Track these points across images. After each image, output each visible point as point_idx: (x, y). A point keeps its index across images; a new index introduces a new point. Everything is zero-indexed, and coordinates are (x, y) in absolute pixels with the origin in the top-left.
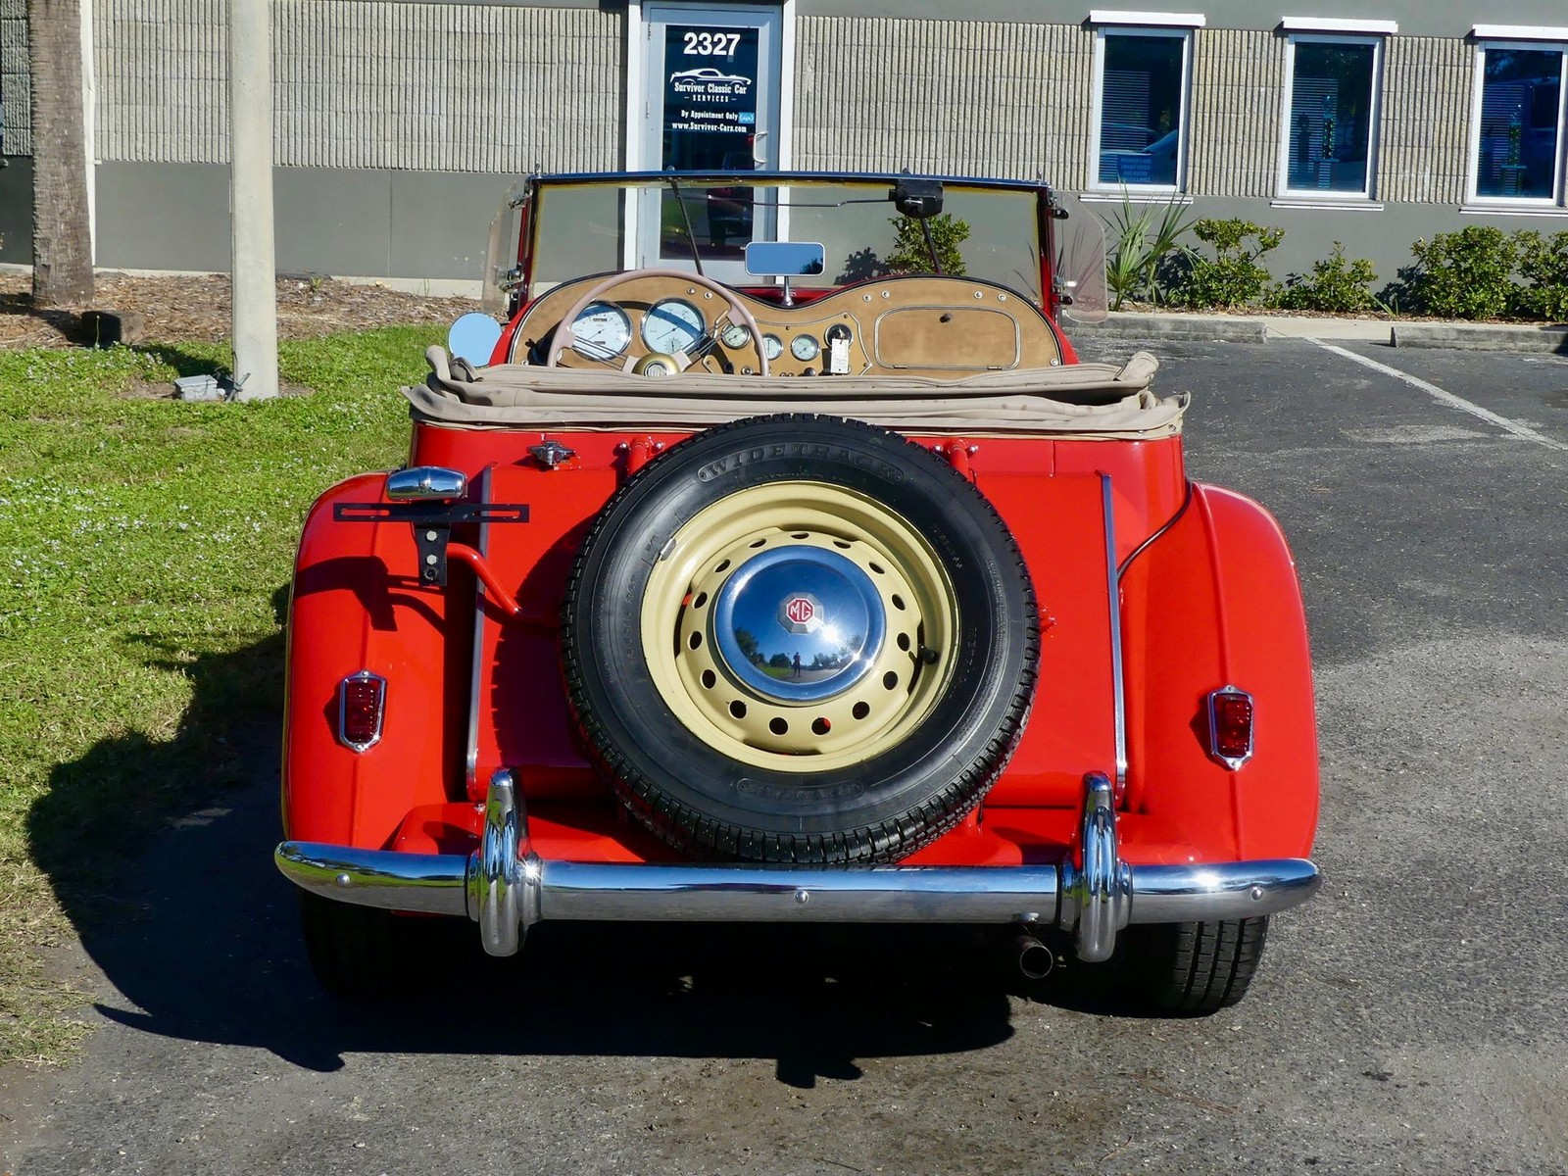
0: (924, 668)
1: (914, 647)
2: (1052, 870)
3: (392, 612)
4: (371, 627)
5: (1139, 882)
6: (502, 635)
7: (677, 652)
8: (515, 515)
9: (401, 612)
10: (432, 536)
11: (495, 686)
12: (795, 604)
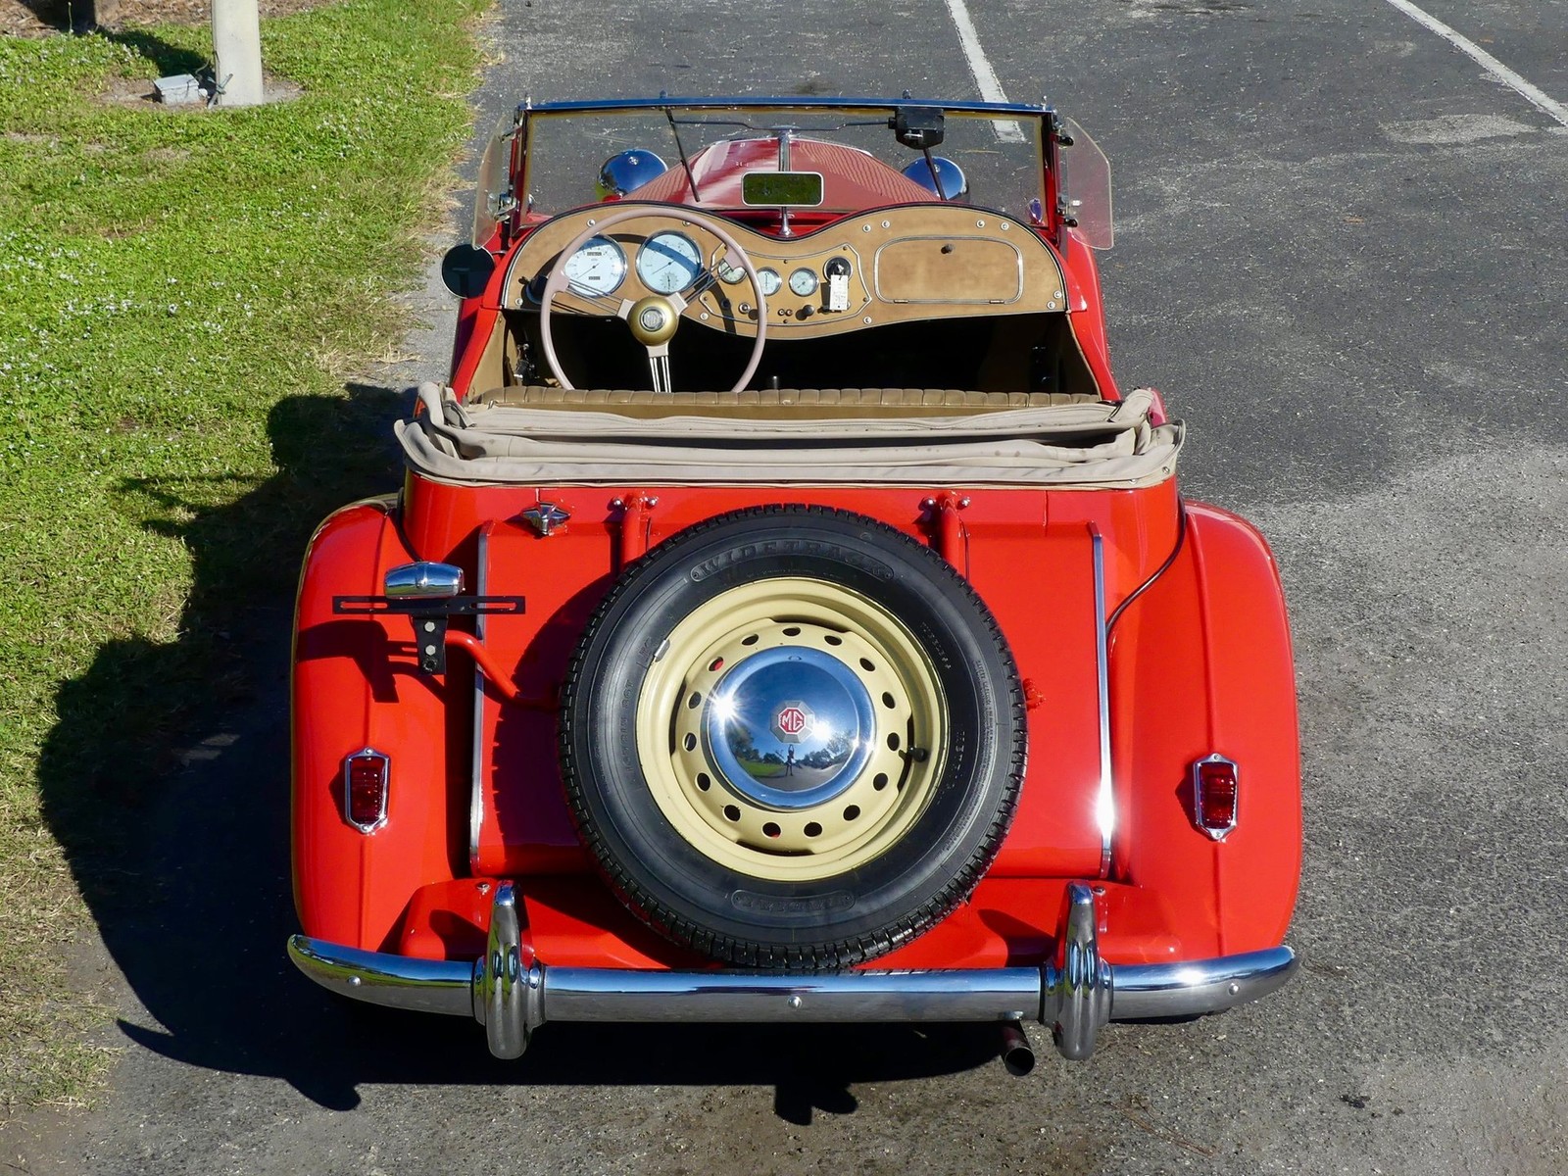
0: (913, 765)
1: (903, 746)
2: (1035, 973)
3: (393, 682)
4: (372, 700)
5: (1118, 982)
6: (501, 715)
7: (672, 749)
8: (512, 607)
9: (404, 683)
10: (430, 627)
11: (496, 768)
12: (786, 714)
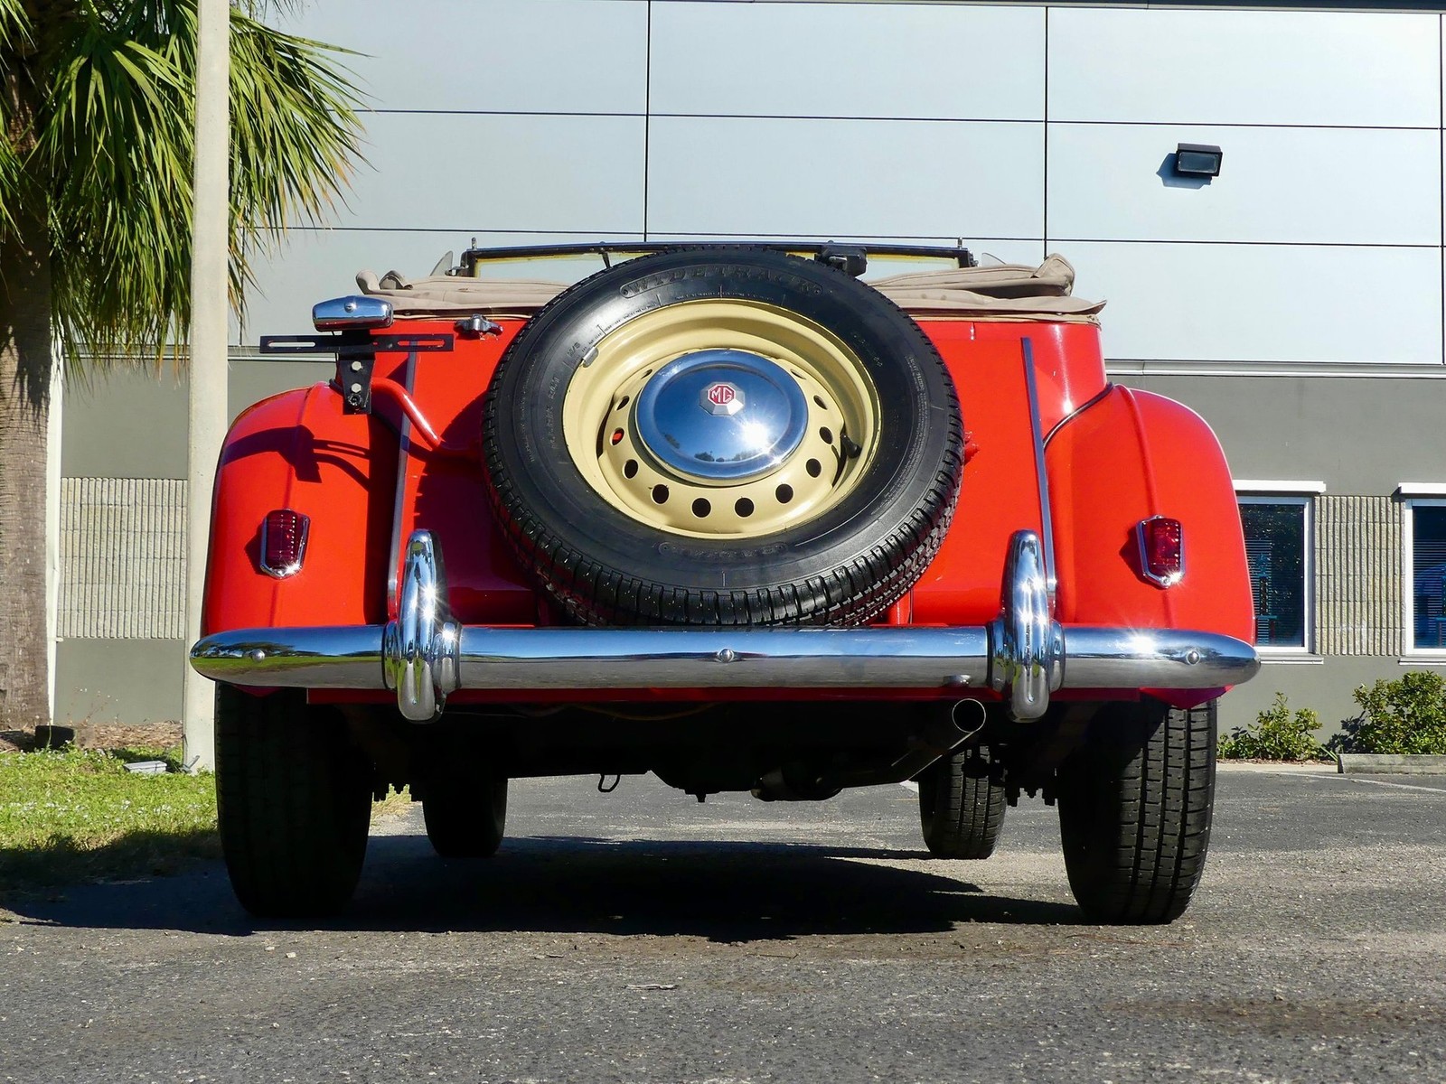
0: (847, 462)
1: (837, 442)
2: (979, 632)
3: (317, 467)
4: (295, 478)
5: (1073, 645)
6: (425, 471)
7: (599, 451)
8: (440, 344)
9: (325, 469)
10: (357, 366)
11: (418, 514)
12: (716, 390)
